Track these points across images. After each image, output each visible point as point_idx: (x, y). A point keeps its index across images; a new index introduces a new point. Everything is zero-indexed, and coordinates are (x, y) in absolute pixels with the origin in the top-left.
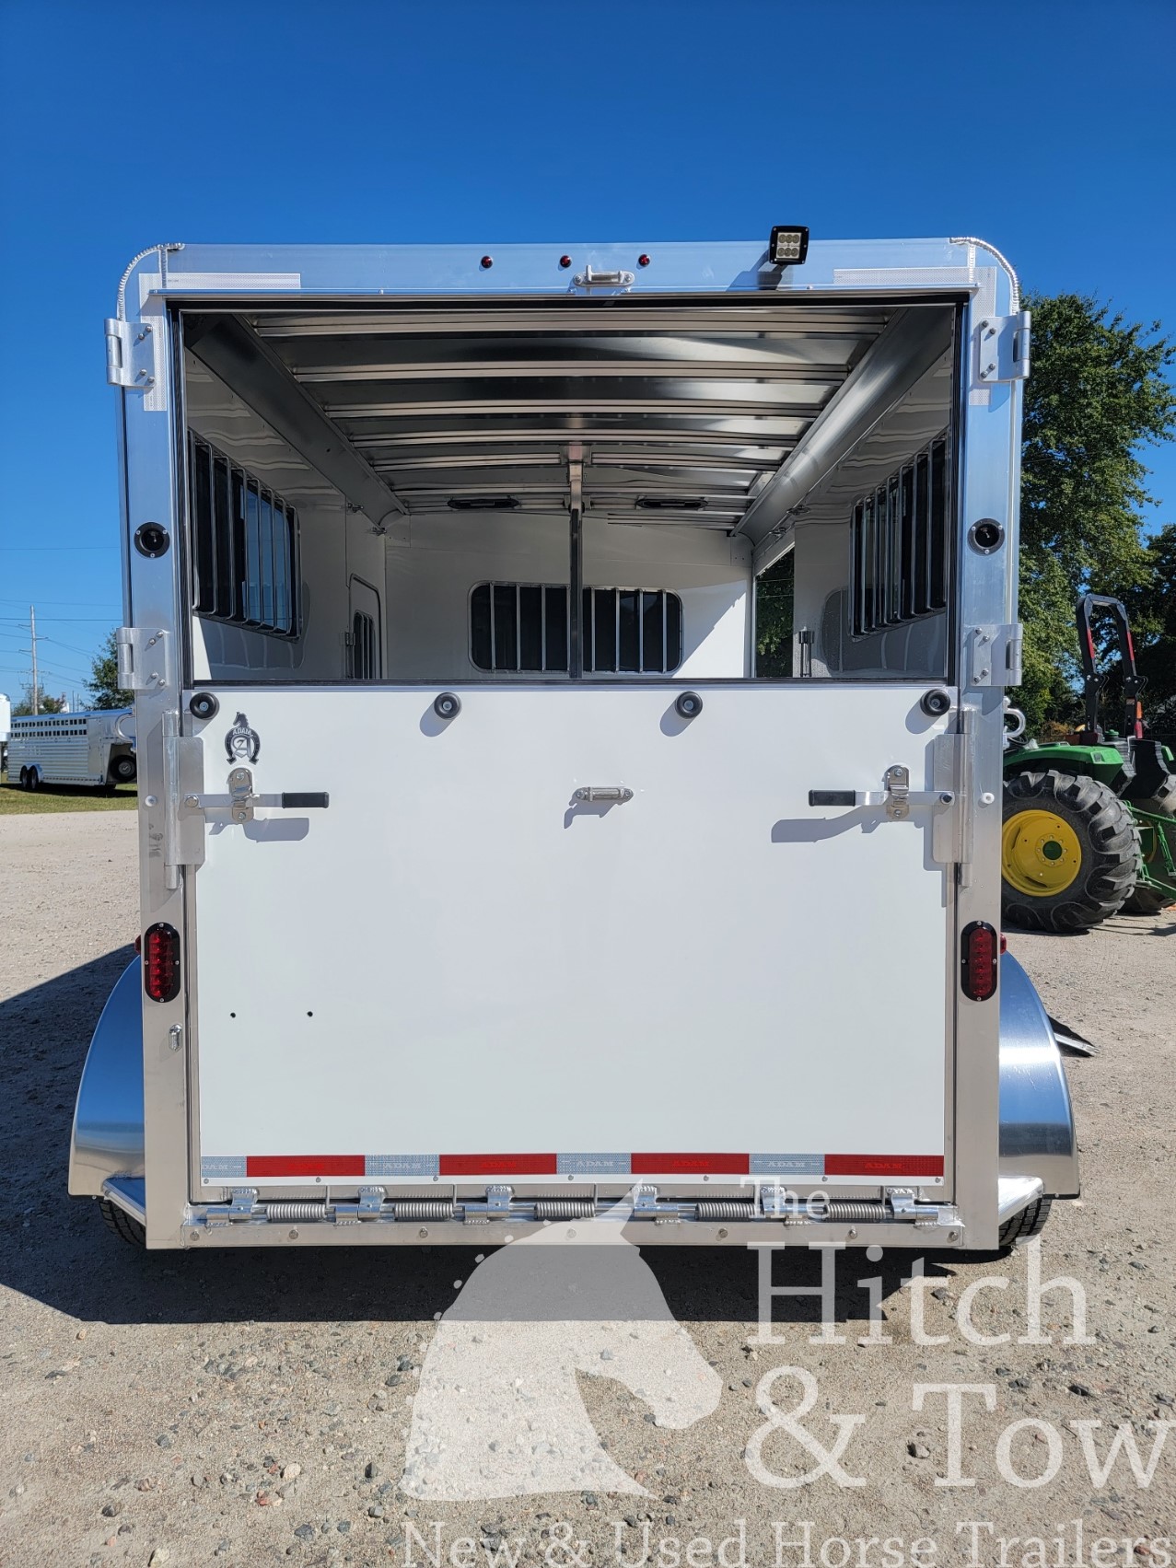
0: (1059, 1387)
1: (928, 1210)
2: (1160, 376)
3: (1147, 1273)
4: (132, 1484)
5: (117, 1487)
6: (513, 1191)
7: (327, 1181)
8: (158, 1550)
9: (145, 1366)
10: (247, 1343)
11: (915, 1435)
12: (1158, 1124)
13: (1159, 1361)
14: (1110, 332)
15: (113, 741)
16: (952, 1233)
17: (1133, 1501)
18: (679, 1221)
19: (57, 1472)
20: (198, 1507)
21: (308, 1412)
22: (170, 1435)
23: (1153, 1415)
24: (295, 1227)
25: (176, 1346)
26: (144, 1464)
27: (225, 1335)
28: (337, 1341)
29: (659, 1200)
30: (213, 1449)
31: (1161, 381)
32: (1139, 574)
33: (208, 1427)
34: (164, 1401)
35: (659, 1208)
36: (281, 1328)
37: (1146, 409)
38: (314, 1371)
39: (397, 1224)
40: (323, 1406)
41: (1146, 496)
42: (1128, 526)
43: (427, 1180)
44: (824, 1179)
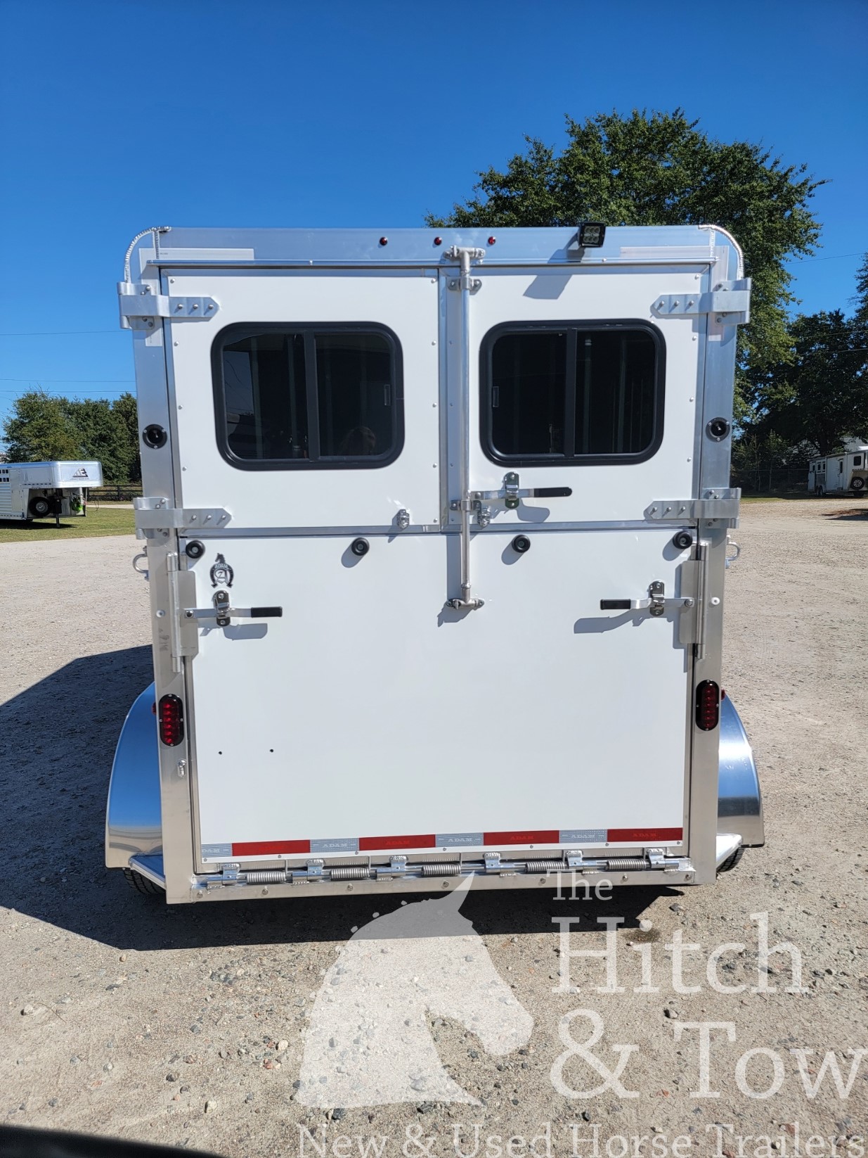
0: (754, 969)
1: (673, 862)
2: (804, 206)
3: (803, 887)
4: (181, 1059)
5: (172, 1061)
6: (407, 859)
7: (285, 857)
8: (210, 1102)
9: (171, 978)
10: (234, 959)
11: (668, 1003)
12: (804, 780)
13: (814, 948)
14: (771, 171)
15: (30, 487)
16: (687, 876)
17: (803, 1041)
18: (515, 874)
19: (130, 1054)
20: (227, 1072)
21: (285, 1005)
22: (199, 1025)
23: (812, 985)
24: (266, 887)
25: (188, 963)
26: (188, 1045)
27: (218, 954)
28: (294, 955)
29: (502, 861)
30: (228, 1033)
31: (805, 209)
32: (784, 355)
33: (223, 1019)
34: (189, 1002)
35: (502, 866)
36: (255, 949)
37: (795, 231)
38: (283, 977)
39: (333, 883)
40: (294, 1001)
41: (791, 297)
42: (778, 319)
43: (352, 854)
44: (607, 845)
